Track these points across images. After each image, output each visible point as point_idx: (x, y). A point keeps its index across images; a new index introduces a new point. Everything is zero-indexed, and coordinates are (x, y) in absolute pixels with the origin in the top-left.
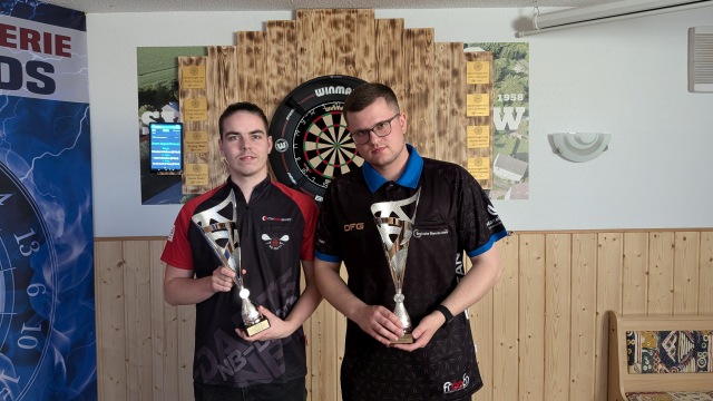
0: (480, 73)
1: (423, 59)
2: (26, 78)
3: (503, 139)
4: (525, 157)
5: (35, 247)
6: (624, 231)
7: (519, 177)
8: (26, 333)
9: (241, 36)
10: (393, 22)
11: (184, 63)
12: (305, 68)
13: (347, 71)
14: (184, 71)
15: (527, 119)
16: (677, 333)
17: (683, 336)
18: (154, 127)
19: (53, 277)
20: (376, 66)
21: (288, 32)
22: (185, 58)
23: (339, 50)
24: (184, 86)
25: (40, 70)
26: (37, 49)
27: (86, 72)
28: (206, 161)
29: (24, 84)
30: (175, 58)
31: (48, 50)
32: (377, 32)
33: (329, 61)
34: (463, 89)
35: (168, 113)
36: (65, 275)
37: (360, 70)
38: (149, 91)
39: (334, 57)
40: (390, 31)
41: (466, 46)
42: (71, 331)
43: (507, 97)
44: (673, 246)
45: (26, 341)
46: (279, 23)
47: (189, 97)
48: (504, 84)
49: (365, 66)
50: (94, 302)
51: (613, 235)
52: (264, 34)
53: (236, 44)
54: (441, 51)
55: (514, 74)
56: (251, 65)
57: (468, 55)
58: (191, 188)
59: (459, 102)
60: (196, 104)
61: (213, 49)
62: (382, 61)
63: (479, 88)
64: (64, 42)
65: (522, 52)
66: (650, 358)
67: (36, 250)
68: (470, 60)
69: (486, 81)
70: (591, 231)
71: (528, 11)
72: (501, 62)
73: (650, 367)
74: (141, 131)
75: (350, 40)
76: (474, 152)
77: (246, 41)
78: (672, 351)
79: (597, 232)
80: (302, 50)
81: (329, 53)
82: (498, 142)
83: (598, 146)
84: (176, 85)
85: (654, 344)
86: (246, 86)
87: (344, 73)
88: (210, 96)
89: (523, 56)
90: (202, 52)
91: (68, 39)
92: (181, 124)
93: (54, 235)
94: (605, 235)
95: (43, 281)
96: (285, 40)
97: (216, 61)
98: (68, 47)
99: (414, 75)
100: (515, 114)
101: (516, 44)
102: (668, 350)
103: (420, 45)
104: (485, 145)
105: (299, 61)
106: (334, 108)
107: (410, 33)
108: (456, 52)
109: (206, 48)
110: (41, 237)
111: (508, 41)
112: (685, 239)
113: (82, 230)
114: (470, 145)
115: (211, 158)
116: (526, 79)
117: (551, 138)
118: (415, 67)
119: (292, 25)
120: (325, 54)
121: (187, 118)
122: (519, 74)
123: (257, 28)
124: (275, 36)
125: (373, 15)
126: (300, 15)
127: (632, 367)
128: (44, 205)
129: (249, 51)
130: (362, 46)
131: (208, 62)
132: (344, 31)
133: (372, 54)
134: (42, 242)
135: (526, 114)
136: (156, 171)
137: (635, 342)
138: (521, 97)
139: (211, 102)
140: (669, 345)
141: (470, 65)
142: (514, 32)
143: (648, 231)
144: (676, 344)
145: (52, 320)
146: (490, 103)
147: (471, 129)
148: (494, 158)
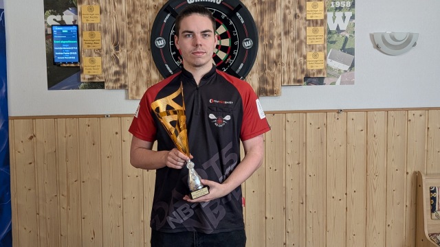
3: (335, 37)
4: (351, 52)
7: (347, 67)
15: (354, 21)
18: (56, 28)
28: (100, 55)
35: (68, 17)
43: (338, 4)
47: (85, 3)
51: (420, 112)
58: (87, 77)
59: (301, 8)
60: (91, 9)
70: (403, 109)
74: (46, 31)
76: (312, 47)
79: (407, 110)
82: (331, 40)
83: (409, 42)
88: (102, 4)
94: (413, 112)
100: (344, 18)
104: (320, 42)
114: (309, 42)
115: (103, 53)
117: (372, 37)
121: (84, 20)
127: (434, 214)
135: (353, 17)
137: (436, 195)
138: (349, 4)
139: (103, 8)
146: (325, 9)
147: (310, 29)
148: (328, 52)
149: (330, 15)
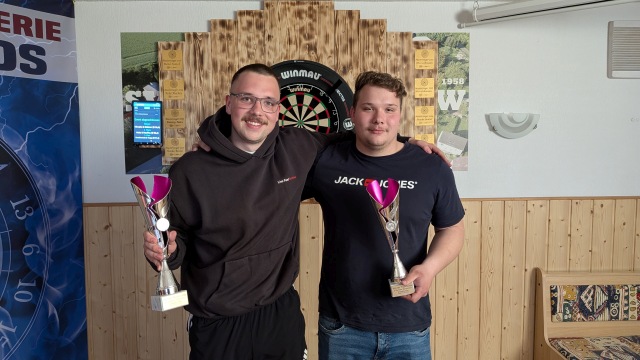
0: (426, 59)
1: (377, 47)
2: (20, 60)
3: (446, 118)
4: (465, 134)
5: (29, 211)
6: (550, 199)
7: (459, 152)
8: (22, 288)
9: (215, 24)
10: (350, 14)
11: (163, 47)
12: (272, 53)
13: (310, 56)
14: (163, 54)
15: (467, 100)
16: (594, 287)
17: (598, 290)
18: (136, 105)
19: (46, 238)
20: (336, 52)
21: (257, 20)
22: (165, 43)
23: (302, 37)
24: (163, 68)
25: (33, 53)
26: (29, 33)
27: (75, 54)
28: (184, 135)
29: (18, 65)
30: (155, 43)
31: (39, 35)
32: (336, 22)
33: (293, 47)
34: (411, 74)
35: (149, 92)
36: (56, 236)
37: (321, 55)
38: (132, 72)
39: (298, 44)
40: (348, 21)
41: (415, 35)
42: (64, 286)
43: (450, 82)
44: (592, 212)
45: (22, 294)
46: (249, 13)
47: (168, 78)
48: (448, 70)
49: (325, 51)
50: (83, 261)
51: (540, 202)
52: (236, 22)
53: (210, 31)
54: (393, 39)
55: (456, 60)
56: (224, 50)
57: (416, 43)
58: (170, 160)
59: (409, 85)
60: (174, 85)
61: (189, 35)
62: (340, 48)
63: (426, 73)
64: (54, 27)
65: (463, 41)
66: (570, 308)
67: (31, 214)
68: (418, 48)
69: (432, 67)
70: (521, 199)
71: (469, 6)
72: (445, 50)
73: (570, 316)
74: (125, 108)
75: (312, 29)
76: (421, 129)
77: (219, 29)
78: (589, 303)
79: (527, 200)
80: (269, 37)
81: (294, 40)
82: (442, 121)
83: (529, 124)
84: (156, 67)
85: (573, 296)
86: (219, 68)
87: (307, 58)
88: (187, 78)
89: (465, 45)
90: (179, 38)
91: (58, 25)
92: (161, 102)
93: (47, 201)
94: (533, 202)
95: (37, 242)
96: (254, 27)
97: (192, 46)
98: (58, 32)
99: (369, 60)
100: (457, 96)
101: (458, 34)
102: (586, 302)
103: (374, 34)
104: (430, 123)
105: (267, 47)
106: (297, 89)
107: (365, 24)
108: (405, 41)
109: (183, 34)
110: (35, 203)
111: (451, 32)
112: (602, 206)
113: (72, 196)
114: (417, 123)
115: (188, 133)
116: (467, 65)
117: (488, 118)
118: (369, 54)
119: (260, 15)
120: (290, 41)
121: (166, 96)
122: (461, 61)
123: (229, 17)
124: (245, 24)
125: (333, 7)
126: (267, 5)
127: (555, 317)
128: (37, 174)
129: (222, 37)
130: (323, 34)
131: (185, 46)
132: (306, 21)
133: (332, 41)
134: (36, 207)
135: (466, 96)
136: (139, 144)
137: (557, 295)
138: (462, 81)
139: (188, 83)
140: (586, 297)
141: (418, 53)
142: (457, 24)
143: (571, 199)
144: (593, 297)
145: (46, 276)
146: (435, 86)
147: (419, 109)
148: (438, 135)
149: (441, 93)
